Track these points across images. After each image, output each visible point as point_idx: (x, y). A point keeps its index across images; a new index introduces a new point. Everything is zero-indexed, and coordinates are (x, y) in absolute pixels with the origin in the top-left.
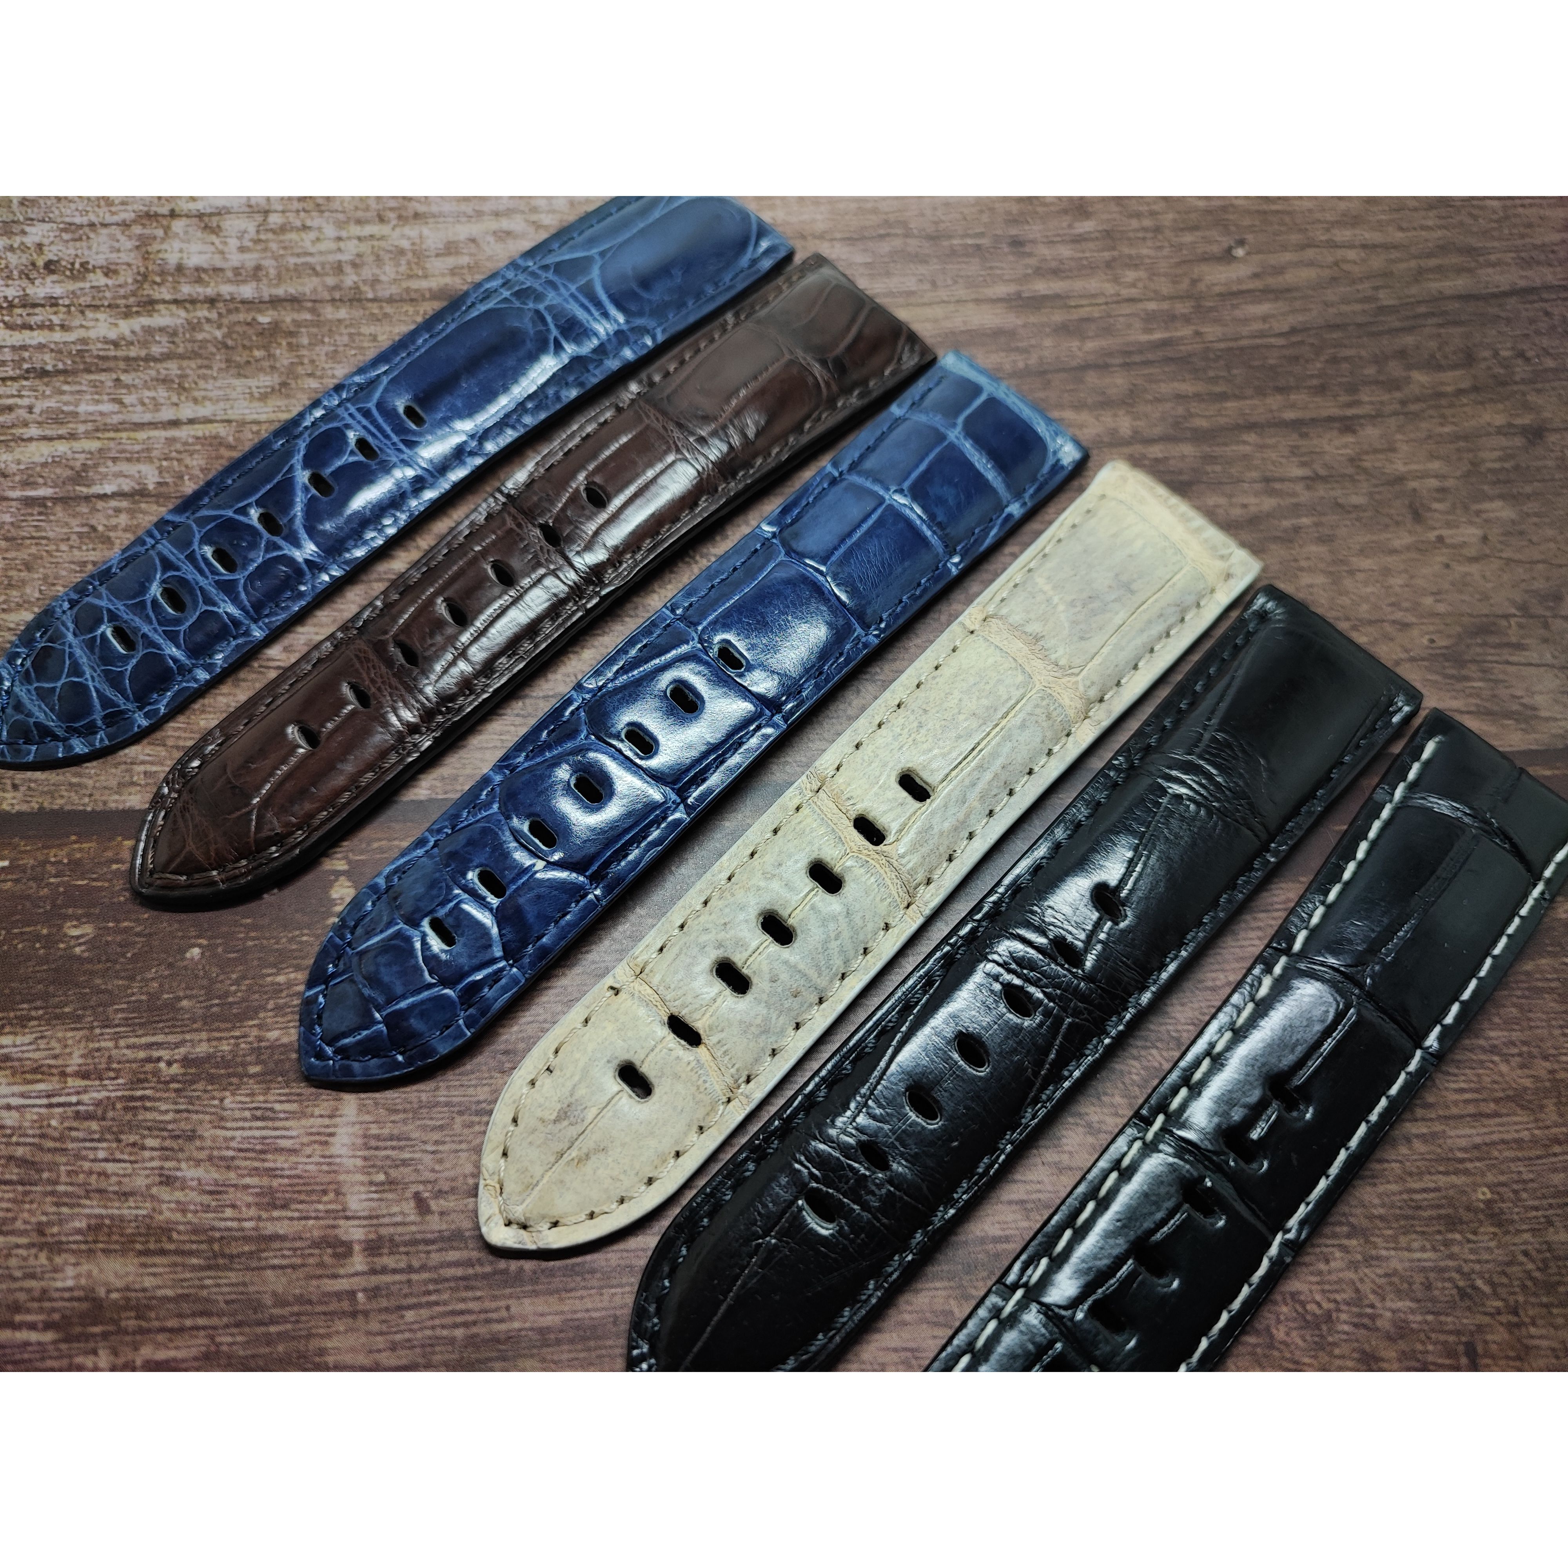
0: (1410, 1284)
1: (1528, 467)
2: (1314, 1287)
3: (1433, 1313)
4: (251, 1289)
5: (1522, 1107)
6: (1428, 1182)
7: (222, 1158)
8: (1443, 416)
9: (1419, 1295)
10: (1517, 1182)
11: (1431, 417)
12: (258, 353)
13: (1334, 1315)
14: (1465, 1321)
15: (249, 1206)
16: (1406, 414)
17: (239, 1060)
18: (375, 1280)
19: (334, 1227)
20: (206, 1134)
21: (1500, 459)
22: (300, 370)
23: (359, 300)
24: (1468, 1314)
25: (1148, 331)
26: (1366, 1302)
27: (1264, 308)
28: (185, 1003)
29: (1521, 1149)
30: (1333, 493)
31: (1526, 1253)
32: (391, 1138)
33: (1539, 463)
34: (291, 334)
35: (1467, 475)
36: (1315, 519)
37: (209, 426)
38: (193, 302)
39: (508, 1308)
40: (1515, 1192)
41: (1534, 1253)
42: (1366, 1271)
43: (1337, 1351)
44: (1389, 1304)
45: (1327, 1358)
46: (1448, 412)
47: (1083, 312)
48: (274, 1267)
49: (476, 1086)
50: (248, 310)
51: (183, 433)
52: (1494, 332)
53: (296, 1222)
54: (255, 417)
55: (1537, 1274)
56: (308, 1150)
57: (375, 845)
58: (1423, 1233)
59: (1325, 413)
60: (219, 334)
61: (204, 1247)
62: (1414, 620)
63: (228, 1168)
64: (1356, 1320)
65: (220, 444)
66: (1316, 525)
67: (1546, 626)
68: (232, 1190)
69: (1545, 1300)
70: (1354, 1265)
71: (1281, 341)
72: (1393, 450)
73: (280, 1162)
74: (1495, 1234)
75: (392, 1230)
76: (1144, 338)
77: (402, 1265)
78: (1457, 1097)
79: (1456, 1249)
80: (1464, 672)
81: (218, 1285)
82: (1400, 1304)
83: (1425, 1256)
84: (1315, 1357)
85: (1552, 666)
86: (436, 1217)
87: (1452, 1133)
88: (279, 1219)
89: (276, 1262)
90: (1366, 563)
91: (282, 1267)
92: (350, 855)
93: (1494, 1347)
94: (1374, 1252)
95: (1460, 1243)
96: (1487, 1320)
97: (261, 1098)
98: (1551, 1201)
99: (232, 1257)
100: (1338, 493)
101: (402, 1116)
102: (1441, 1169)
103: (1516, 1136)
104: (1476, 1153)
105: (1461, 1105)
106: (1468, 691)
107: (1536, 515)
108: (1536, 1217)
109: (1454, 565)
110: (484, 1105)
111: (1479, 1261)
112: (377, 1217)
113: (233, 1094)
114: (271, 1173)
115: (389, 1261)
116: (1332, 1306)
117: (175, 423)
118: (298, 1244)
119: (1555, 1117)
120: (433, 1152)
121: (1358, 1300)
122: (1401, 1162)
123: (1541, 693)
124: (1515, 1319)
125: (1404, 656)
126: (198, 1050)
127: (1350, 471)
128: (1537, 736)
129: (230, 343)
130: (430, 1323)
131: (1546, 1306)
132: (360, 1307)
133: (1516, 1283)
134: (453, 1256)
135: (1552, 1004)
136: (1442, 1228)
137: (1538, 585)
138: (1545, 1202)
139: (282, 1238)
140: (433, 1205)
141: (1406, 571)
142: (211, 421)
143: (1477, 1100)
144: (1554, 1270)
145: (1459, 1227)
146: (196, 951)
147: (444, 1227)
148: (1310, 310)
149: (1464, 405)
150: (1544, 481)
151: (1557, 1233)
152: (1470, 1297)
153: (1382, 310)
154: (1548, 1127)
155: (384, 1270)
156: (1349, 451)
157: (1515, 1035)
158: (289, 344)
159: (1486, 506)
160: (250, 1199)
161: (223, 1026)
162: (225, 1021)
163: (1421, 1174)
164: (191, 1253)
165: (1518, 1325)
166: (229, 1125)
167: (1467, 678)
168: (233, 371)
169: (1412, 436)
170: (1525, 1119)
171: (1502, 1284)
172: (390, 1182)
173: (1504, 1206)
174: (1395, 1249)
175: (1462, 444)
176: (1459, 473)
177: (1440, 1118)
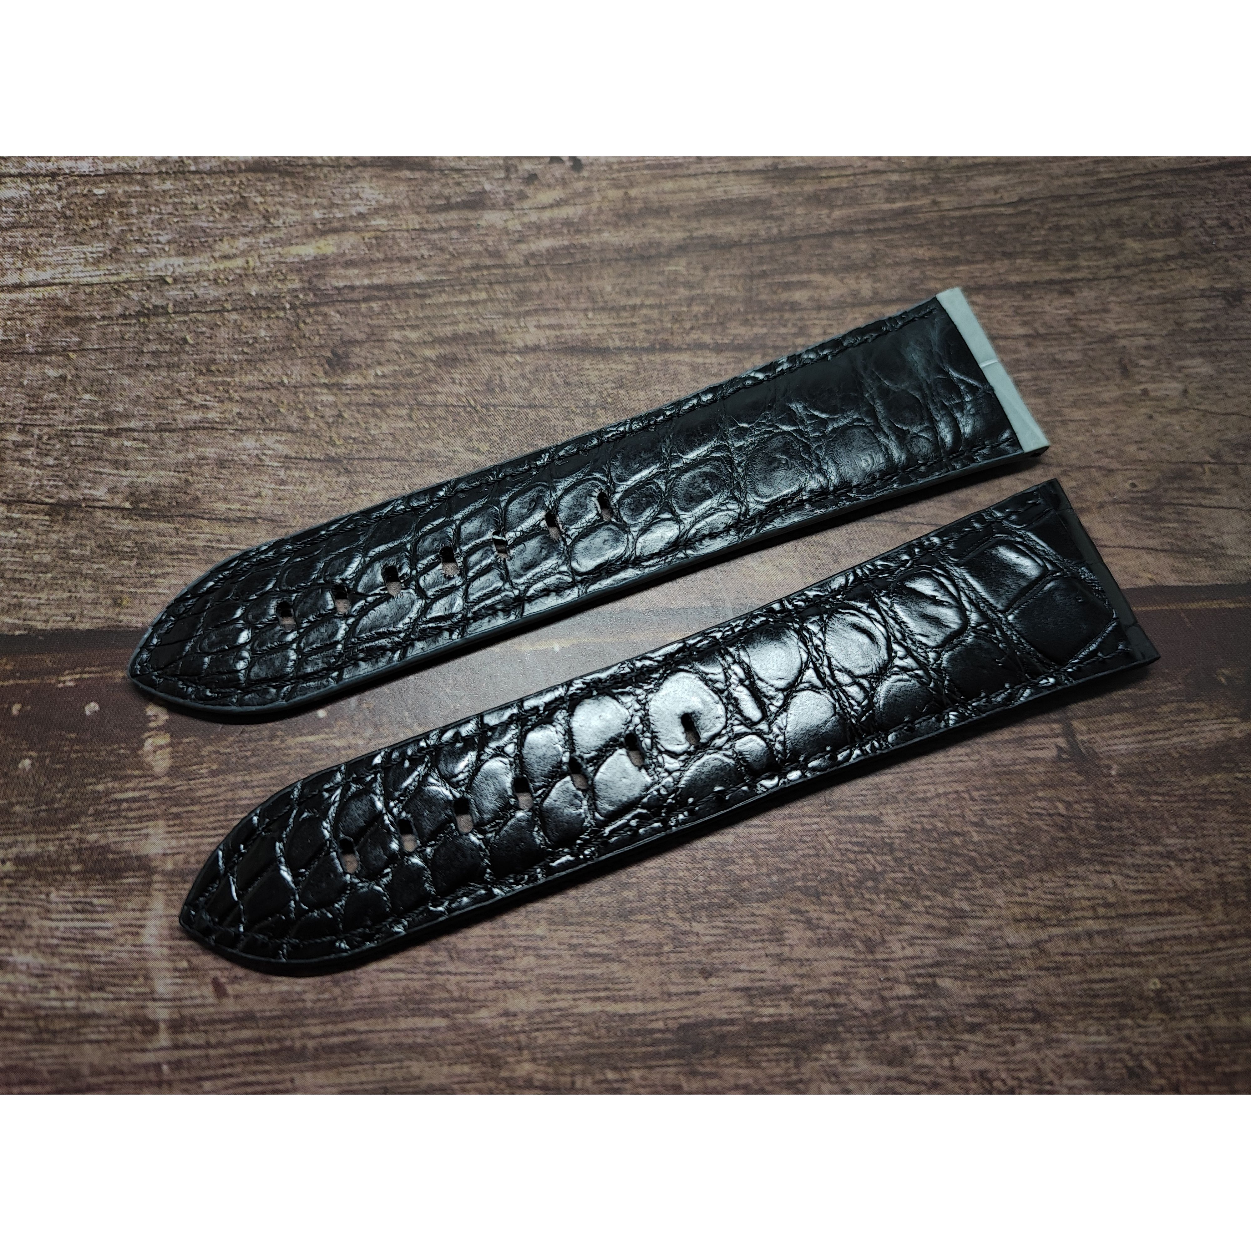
0: (1085, 1064)
1: (1227, 327)
2: (1000, 1067)
4: (72, 1060)
5: (1192, 907)
6: (1106, 973)
7: (48, 946)
8: (1152, 280)
9: (1093, 1074)
10: (1185, 973)
11: (1142, 281)
12: (92, 223)
15: (70, 987)
16: (1119, 277)
17: (63, 859)
18: (177, 1054)
19: (143, 1007)
20: (35, 924)
21: (1202, 320)
22: (129, 237)
23: (183, 173)
25: (888, 200)
26: (1046, 1080)
27: (996, 180)
28: (17, 808)
29: (1190, 944)
30: (1050, 350)
31: (1189, 1037)
33: (1238, 324)
34: (122, 204)
35: (1171, 334)
36: (1034, 373)
37: (48, 288)
38: (36, 176)
39: (292, 1081)
40: (1182, 982)
41: (1196, 1037)
42: (1048, 1052)
44: (1065, 1081)
46: (1158, 276)
47: (834, 183)
48: (91, 1042)
50: (86, 183)
51: (25, 295)
52: (1202, 203)
53: (110, 1003)
54: (89, 279)
55: (1198, 1056)
56: (121, 940)
58: (1099, 1019)
59: (1047, 277)
60: (59, 205)
61: (31, 1023)
62: (1118, 466)
63: (53, 954)
65: (58, 305)
66: (1035, 379)
67: (1236, 472)
68: (55, 974)
69: (1203, 1078)
70: (1036, 1047)
71: (1010, 211)
72: (1106, 311)
73: (98, 950)
74: (1163, 1020)
75: (193, 1011)
76: (887, 206)
77: (202, 1042)
78: (1136, 897)
79: (1127, 1033)
80: (1161, 514)
81: (42, 1057)
82: (1075, 1082)
83: (1100, 1039)
85: (1241, 509)
86: (232, 1000)
87: (1130, 930)
88: (96, 999)
89: (93, 1037)
90: (1077, 414)
91: (98, 1042)
94: (1055, 1036)
95: (1131, 1028)
97: (81, 893)
98: (1213, 990)
99: (54, 1033)
100: (1056, 350)
102: (1118, 961)
103: (1186, 932)
104: (1149, 948)
105: (1139, 904)
106: (1163, 532)
107: (1232, 371)
108: (1201, 1005)
109: (1156, 416)
111: (1147, 1044)
112: (180, 999)
113: (58, 889)
114: (90, 959)
115: (190, 1038)
116: (1015, 1083)
117: (19, 287)
118: (113, 1022)
119: (1221, 916)
121: (1039, 1077)
122: (1082, 955)
123: (1229, 533)
125: (1108, 499)
126: (28, 850)
127: (1067, 329)
128: (1223, 572)
129: (68, 213)
132: (165, 1078)
133: (1178, 1064)
134: (246, 1034)
135: (1224, 815)
136: (1116, 1014)
137: (1230, 435)
138: (1208, 992)
139: (98, 1016)
140: (230, 989)
141: (1113, 422)
142: (50, 285)
143: (1153, 901)
144: (1212, 1052)
145: (1131, 1014)
146: (27, 762)
147: (239, 1008)
148: (1036, 182)
149: (1172, 270)
150: (1240, 339)
151: (1217, 1019)
152: (1137, 1076)
153: (1102, 183)
154: (1214, 925)
155: (186, 1046)
156: (1067, 311)
157: (1190, 843)
158: (120, 213)
159: (1188, 362)
160: (71, 982)
161: (49, 829)
162: (52, 824)
163: (1100, 966)
164: (19, 1029)
166: (54, 916)
167: (1163, 520)
168: (71, 239)
169: (1124, 298)
170: (1195, 917)
171: (1166, 1065)
172: (193, 969)
173: (1172, 994)
174: (1074, 1033)
175: (1169, 306)
176: (1164, 332)
177: (1119, 916)
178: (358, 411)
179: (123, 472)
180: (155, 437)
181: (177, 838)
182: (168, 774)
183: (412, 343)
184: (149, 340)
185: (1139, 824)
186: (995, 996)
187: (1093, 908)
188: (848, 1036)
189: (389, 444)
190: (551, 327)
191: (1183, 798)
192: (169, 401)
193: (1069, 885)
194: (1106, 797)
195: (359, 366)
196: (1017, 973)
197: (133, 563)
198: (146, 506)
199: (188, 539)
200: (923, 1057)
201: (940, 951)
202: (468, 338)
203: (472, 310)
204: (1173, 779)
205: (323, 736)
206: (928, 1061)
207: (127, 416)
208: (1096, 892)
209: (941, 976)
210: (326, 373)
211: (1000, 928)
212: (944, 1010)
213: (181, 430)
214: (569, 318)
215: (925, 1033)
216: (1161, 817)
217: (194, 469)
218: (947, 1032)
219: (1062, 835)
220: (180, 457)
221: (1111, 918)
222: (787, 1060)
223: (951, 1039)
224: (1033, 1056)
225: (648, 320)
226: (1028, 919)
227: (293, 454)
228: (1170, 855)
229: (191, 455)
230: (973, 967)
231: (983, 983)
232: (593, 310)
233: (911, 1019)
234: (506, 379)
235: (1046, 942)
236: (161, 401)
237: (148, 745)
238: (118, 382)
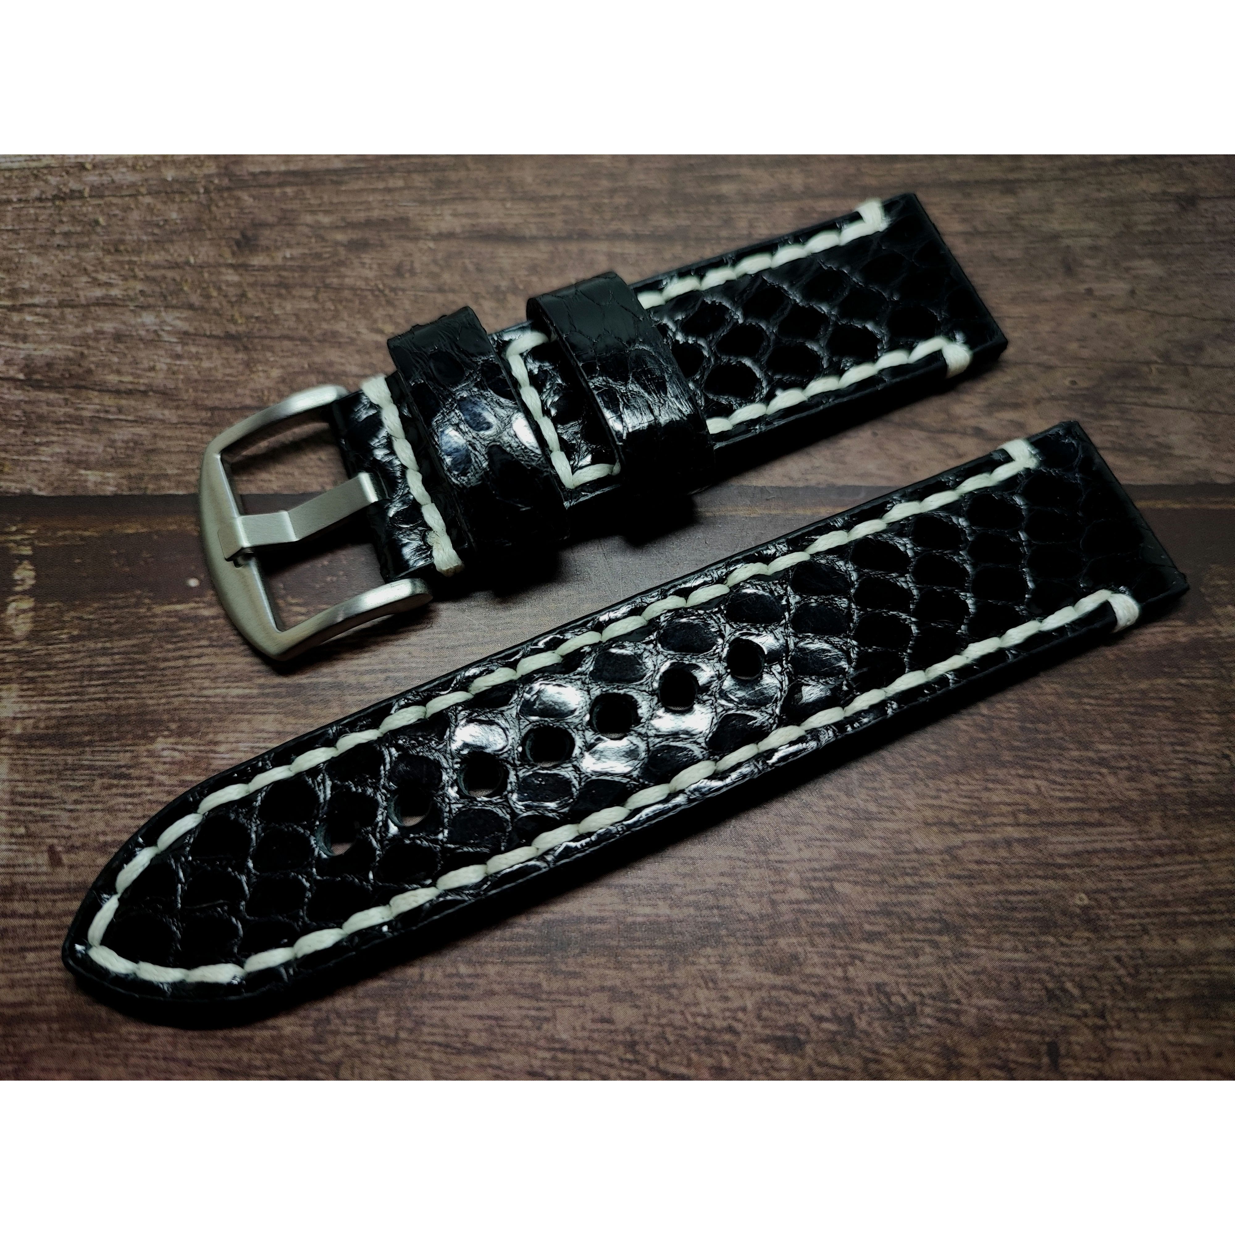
0: (998, 983)
1: (1180, 231)
2: (900, 980)
3: (1019, 1012)
5: (1127, 818)
6: (1026, 885)
8: (1101, 184)
9: (1007, 995)
10: (1116, 890)
11: (1089, 183)
13: (919, 1008)
14: (1051, 1022)
16: (1065, 180)
21: (1153, 223)
24: (1054, 1015)
26: (952, 997)
29: (1124, 858)
31: (1118, 959)
32: (35, 795)
33: (1191, 228)
35: (1119, 236)
40: (1113, 899)
41: (1126, 959)
42: (955, 967)
43: (918, 1044)
44: (975, 1001)
45: (907, 1050)
49: (118, 752)
55: (1128, 980)
57: (60, 534)
58: (1016, 934)
59: (987, 177)
62: (1058, 363)
64: (939, 1015)
67: (1186, 373)
69: (1133, 1004)
70: (943, 961)
72: (1049, 210)
74: (1089, 939)
75: (25, 878)
77: (30, 911)
78: (1062, 805)
79: (1048, 951)
80: (1102, 412)
82: (986, 1002)
83: (1017, 956)
84: (895, 1048)
85: (1189, 410)
86: (66, 870)
87: (1054, 840)
92: (36, 542)
93: (1077, 1048)
94: (964, 950)
95: (1053, 946)
96: (1072, 1021)
98: (1148, 910)
100: (995, 247)
101: (48, 776)
102: (1040, 873)
103: (1119, 845)
104: (1076, 860)
105: (1065, 813)
106: (1104, 429)
107: (1184, 273)
108: (1133, 925)
109: (1101, 315)
110: (124, 770)
111: (1071, 965)
112: (14, 866)
115: (18, 907)
116: (917, 999)
119: (1159, 830)
120: (71, 811)
121: (944, 994)
122: (999, 864)
123: (1176, 434)
124: (1100, 1022)
125: (1045, 395)
127: (1008, 228)
128: (1169, 472)
130: (48, 965)
131: (1134, 1010)
133: (1105, 987)
135: (1165, 722)
136: (1036, 931)
137: (1179, 336)
138: (1142, 911)
140: (65, 858)
141: (1054, 319)
143: (1082, 810)
144: (1144, 976)
145: (1053, 930)
147: (72, 878)
149: (1122, 174)
150: (1194, 243)
151: (1151, 940)
152: (1058, 999)
154: (1151, 839)
155: (13, 915)
156: (1008, 211)
157: (1126, 750)
159: (1137, 263)
163: (1019, 877)
165: (1103, 1028)
167: (1104, 417)
169: (1070, 199)
170: (1128, 830)
171: (1091, 988)
172: (29, 835)
173: (1101, 912)
174: (985, 947)
175: (1118, 208)
176: (1112, 234)
177: (1043, 824)
178: (263, 291)
179: (21, 345)
180: (55, 312)
181: (29, 702)
182: (27, 638)
183: (324, 228)
184: (61, 222)
185: (1068, 728)
186: (900, 904)
187: (1014, 814)
188: (732, 940)
189: (292, 323)
190: (467, 215)
191: (1119, 702)
192: (74, 279)
193: (987, 789)
194: (1032, 698)
195: (268, 248)
196: (925, 880)
197: (19, 432)
198: (38, 377)
199: (77, 409)
200: (814, 965)
201: (840, 854)
202: (382, 224)
203: (388, 198)
204: (1107, 682)
205: (193, 605)
206: (819, 971)
207: (31, 293)
208: (1018, 798)
209: (838, 881)
210: (234, 254)
211: (908, 832)
212: (842, 917)
213: (83, 306)
214: (486, 206)
215: (817, 940)
216: (1094, 722)
217: (91, 343)
218: (842, 940)
219: (983, 736)
220: (78, 332)
221: (1033, 825)
222: (660, 963)
223: (847, 948)
224: (938, 970)
225: (567, 210)
226: (939, 823)
227: (192, 330)
228: (1102, 762)
229: (89, 330)
230: (875, 872)
231: (886, 888)
232: (513, 199)
233: (804, 925)
234: (417, 265)
235: (959, 848)
236: (67, 279)
237: (11, 609)
238: (28, 260)
